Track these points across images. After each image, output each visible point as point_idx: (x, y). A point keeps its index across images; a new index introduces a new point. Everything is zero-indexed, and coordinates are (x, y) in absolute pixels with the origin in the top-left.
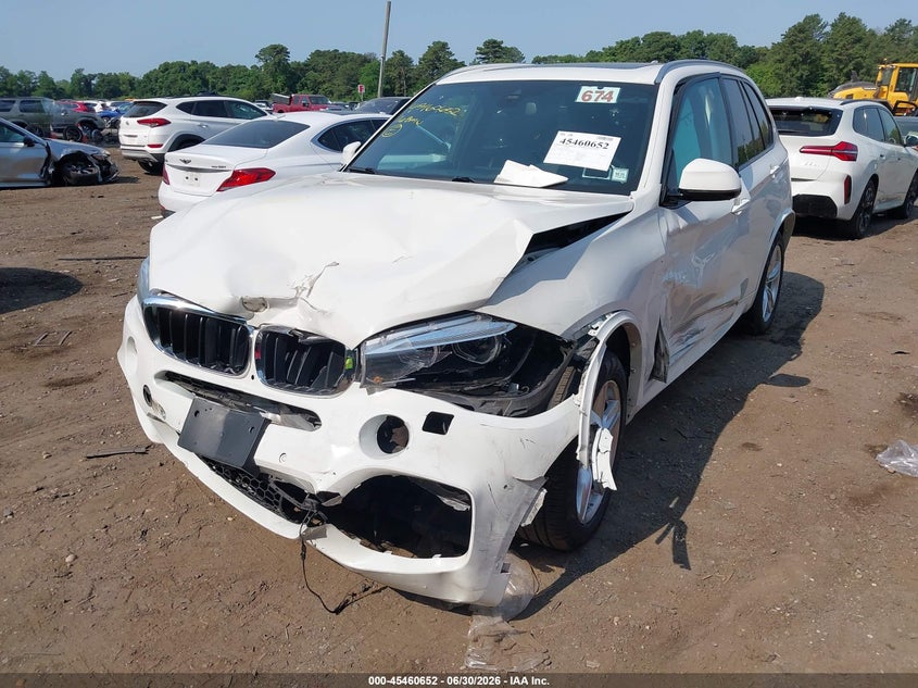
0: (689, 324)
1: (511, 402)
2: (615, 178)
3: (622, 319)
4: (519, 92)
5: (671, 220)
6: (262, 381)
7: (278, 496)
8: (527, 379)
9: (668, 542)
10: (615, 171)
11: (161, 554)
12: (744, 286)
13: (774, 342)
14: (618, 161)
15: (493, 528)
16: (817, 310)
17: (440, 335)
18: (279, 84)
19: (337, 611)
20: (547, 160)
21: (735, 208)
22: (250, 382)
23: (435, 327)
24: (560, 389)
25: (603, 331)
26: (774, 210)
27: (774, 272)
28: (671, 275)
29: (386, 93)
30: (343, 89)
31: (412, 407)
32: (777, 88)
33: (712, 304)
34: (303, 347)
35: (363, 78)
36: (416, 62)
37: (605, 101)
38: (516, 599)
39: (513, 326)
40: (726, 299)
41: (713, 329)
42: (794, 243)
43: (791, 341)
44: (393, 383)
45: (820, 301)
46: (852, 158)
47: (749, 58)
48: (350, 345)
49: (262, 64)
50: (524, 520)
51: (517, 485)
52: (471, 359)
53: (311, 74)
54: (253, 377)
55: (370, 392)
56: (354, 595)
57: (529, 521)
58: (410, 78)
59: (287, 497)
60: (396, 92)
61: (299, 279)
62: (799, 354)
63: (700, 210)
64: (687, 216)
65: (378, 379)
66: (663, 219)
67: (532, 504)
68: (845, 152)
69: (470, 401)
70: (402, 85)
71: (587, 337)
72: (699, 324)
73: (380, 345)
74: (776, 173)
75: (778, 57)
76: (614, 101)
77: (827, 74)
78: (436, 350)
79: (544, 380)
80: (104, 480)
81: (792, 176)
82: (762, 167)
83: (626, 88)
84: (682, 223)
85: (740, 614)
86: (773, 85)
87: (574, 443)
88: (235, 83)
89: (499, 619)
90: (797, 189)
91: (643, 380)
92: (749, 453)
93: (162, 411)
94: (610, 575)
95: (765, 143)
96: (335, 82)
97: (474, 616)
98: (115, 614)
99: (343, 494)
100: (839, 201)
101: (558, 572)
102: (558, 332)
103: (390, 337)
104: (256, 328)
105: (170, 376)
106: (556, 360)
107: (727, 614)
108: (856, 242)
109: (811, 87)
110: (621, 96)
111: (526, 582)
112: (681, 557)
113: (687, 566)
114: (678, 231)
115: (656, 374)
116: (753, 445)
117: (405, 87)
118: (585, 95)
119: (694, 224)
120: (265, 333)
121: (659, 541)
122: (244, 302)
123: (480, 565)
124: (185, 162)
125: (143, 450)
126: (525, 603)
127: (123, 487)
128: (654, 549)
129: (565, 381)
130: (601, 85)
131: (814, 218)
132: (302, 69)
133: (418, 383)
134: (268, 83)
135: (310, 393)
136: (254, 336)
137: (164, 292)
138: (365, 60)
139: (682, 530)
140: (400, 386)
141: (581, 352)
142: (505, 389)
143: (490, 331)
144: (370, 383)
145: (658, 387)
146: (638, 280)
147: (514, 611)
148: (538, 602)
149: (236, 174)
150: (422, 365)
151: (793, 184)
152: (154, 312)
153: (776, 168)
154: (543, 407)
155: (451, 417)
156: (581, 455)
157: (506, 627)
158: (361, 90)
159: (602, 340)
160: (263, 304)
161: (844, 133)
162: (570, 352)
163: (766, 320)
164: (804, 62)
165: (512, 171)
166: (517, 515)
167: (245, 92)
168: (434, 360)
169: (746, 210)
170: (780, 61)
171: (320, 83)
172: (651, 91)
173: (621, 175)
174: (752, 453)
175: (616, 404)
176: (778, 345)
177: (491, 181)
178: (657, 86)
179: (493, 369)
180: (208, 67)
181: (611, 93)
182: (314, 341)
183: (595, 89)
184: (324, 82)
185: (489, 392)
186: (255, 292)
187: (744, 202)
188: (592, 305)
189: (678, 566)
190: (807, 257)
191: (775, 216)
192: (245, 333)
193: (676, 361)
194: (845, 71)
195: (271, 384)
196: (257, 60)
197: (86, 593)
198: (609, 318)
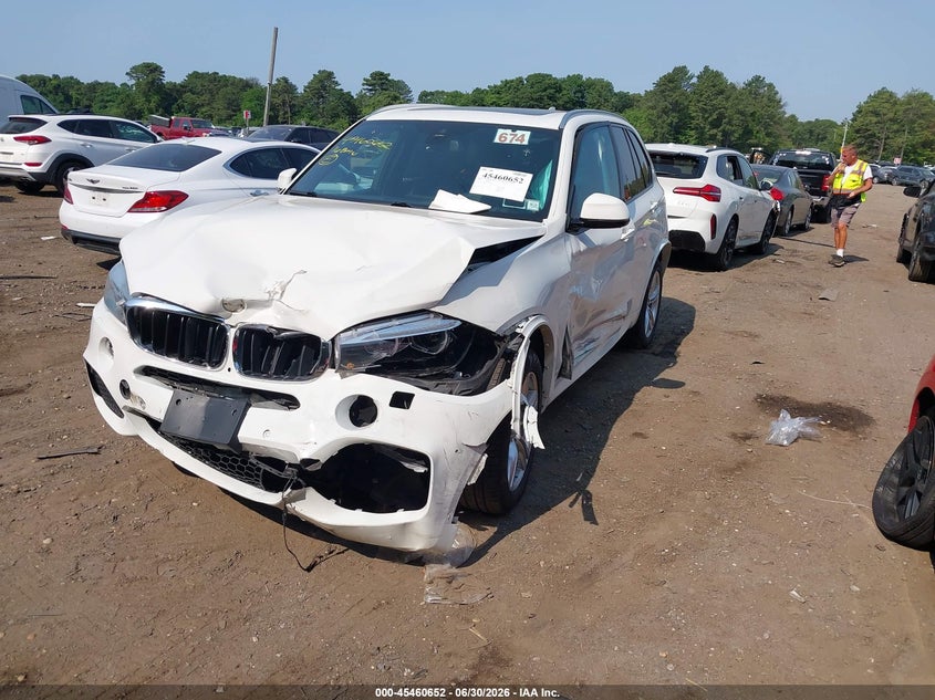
0: (587, 333)
1: (459, 386)
2: (529, 207)
3: (541, 321)
4: (443, 131)
5: (574, 244)
6: (240, 372)
7: (259, 469)
8: (468, 368)
9: (578, 506)
10: (530, 202)
11: (136, 534)
12: (630, 303)
13: (657, 355)
14: (532, 193)
15: (446, 487)
16: (691, 328)
17: (401, 329)
18: (153, 105)
19: (309, 569)
20: (473, 190)
21: (623, 236)
22: (228, 373)
23: (396, 322)
24: (495, 376)
25: (527, 329)
26: (654, 242)
27: (653, 295)
28: (574, 289)
29: (272, 120)
30: (224, 113)
31: (380, 389)
32: (650, 133)
33: (607, 316)
34: (277, 343)
35: (245, 104)
36: (300, 90)
37: (519, 143)
38: (461, 551)
39: (459, 323)
40: (616, 314)
41: (607, 337)
42: (670, 273)
43: (669, 354)
44: (363, 368)
45: (692, 322)
46: (717, 199)
47: (624, 104)
48: (326, 338)
49: (133, 82)
50: (470, 480)
51: (465, 449)
52: (425, 350)
53: (188, 96)
54: (229, 370)
55: (343, 377)
56: (321, 557)
57: (473, 481)
58: (294, 105)
59: (268, 468)
60: (280, 119)
61: (270, 284)
62: (675, 363)
63: (597, 236)
64: (586, 240)
65: (350, 365)
66: (568, 243)
67: (476, 467)
68: (710, 193)
69: (426, 383)
70: (286, 113)
71: (516, 334)
72: (594, 334)
73: (352, 337)
74: (655, 209)
75: (650, 104)
76: (526, 143)
77: (694, 122)
78: (397, 343)
79: (482, 368)
80: (61, 478)
81: (668, 213)
82: (645, 202)
83: (535, 132)
84: (583, 247)
85: (637, 556)
86: (647, 130)
87: (509, 416)
88: (102, 101)
89: (449, 565)
90: (673, 225)
91: (554, 377)
92: (639, 440)
93: (142, 402)
94: (533, 532)
95: (645, 183)
96: (214, 105)
97: (427, 566)
98: (105, 582)
99: (323, 461)
100: (707, 237)
101: (491, 530)
102: (493, 328)
103: (360, 330)
104: (232, 327)
105: (148, 371)
106: (491, 352)
107: (627, 557)
108: (722, 273)
109: (679, 133)
110: (531, 137)
111: (467, 539)
112: (589, 515)
113: (595, 522)
114: (580, 253)
115: (563, 372)
116: (641, 434)
117: (289, 114)
118: (501, 137)
119: (592, 248)
120: (242, 330)
121: (571, 505)
122: (224, 304)
123: (436, 516)
124: (92, 182)
125: (96, 450)
126: (467, 555)
127: (83, 483)
128: (567, 511)
129: (498, 370)
130: (514, 128)
131: (685, 251)
132: (178, 91)
133: (383, 369)
134: (140, 103)
135: (286, 380)
136: (232, 334)
137: (144, 295)
138: (247, 85)
139: (588, 497)
140: (369, 371)
141: (511, 346)
142: (451, 376)
143: (442, 327)
144: (344, 369)
145: (566, 384)
146: (553, 289)
147: (460, 560)
148: (478, 553)
149: (148, 195)
150: (384, 355)
151: (669, 220)
152: (135, 314)
153: (655, 204)
154: (482, 389)
155: (413, 395)
156: (515, 426)
157: (454, 570)
158: (246, 115)
159: (527, 336)
160: (241, 305)
161: (709, 177)
162: (503, 345)
163: (648, 335)
164: (673, 110)
165: (443, 198)
166: (465, 475)
167: (115, 110)
168: (395, 350)
169: (631, 238)
170: (653, 108)
171: (198, 106)
172: (557, 135)
173: (533, 206)
174: (641, 439)
175: (535, 393)
176: (658, 358)
177: (426, 207)
178: (560, 131)
179: (441, 360)
180: (72, 82)
181: (523, 135)
182: (287, 336)
183: (509, 131)
184: (203, 105)
185: (440, 376)
186: (233, 294)
187: (631, 231)
188: (519, 309)
189: (588, 523)
190: (681, 285)
191: (654, 248)
192: (223, 331)
193: (578, 363)
194: (710, 119)
195: (248, 374)
196: (128, 77)
197: (73, 567)
198: (531, 319)
